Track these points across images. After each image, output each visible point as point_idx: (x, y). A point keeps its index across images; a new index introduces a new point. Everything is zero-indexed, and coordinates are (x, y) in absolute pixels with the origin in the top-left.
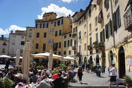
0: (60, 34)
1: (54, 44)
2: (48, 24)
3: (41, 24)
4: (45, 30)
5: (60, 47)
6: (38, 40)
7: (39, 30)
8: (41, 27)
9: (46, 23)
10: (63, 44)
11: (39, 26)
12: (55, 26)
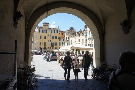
0: (56, 38)
1: (52, 43)
2: (47, 31)
3: (42, 30)
4: (45, 34)
5: (56, 45)
6: (41, 40)
7: (41, 34)
8: (42, 32)
9: (45, 30)
10: (58, 44)
11: (41, 31)
12: (52, 33)
